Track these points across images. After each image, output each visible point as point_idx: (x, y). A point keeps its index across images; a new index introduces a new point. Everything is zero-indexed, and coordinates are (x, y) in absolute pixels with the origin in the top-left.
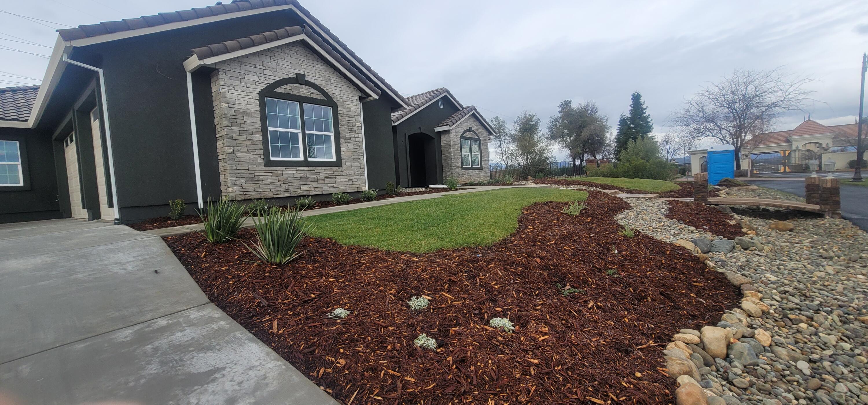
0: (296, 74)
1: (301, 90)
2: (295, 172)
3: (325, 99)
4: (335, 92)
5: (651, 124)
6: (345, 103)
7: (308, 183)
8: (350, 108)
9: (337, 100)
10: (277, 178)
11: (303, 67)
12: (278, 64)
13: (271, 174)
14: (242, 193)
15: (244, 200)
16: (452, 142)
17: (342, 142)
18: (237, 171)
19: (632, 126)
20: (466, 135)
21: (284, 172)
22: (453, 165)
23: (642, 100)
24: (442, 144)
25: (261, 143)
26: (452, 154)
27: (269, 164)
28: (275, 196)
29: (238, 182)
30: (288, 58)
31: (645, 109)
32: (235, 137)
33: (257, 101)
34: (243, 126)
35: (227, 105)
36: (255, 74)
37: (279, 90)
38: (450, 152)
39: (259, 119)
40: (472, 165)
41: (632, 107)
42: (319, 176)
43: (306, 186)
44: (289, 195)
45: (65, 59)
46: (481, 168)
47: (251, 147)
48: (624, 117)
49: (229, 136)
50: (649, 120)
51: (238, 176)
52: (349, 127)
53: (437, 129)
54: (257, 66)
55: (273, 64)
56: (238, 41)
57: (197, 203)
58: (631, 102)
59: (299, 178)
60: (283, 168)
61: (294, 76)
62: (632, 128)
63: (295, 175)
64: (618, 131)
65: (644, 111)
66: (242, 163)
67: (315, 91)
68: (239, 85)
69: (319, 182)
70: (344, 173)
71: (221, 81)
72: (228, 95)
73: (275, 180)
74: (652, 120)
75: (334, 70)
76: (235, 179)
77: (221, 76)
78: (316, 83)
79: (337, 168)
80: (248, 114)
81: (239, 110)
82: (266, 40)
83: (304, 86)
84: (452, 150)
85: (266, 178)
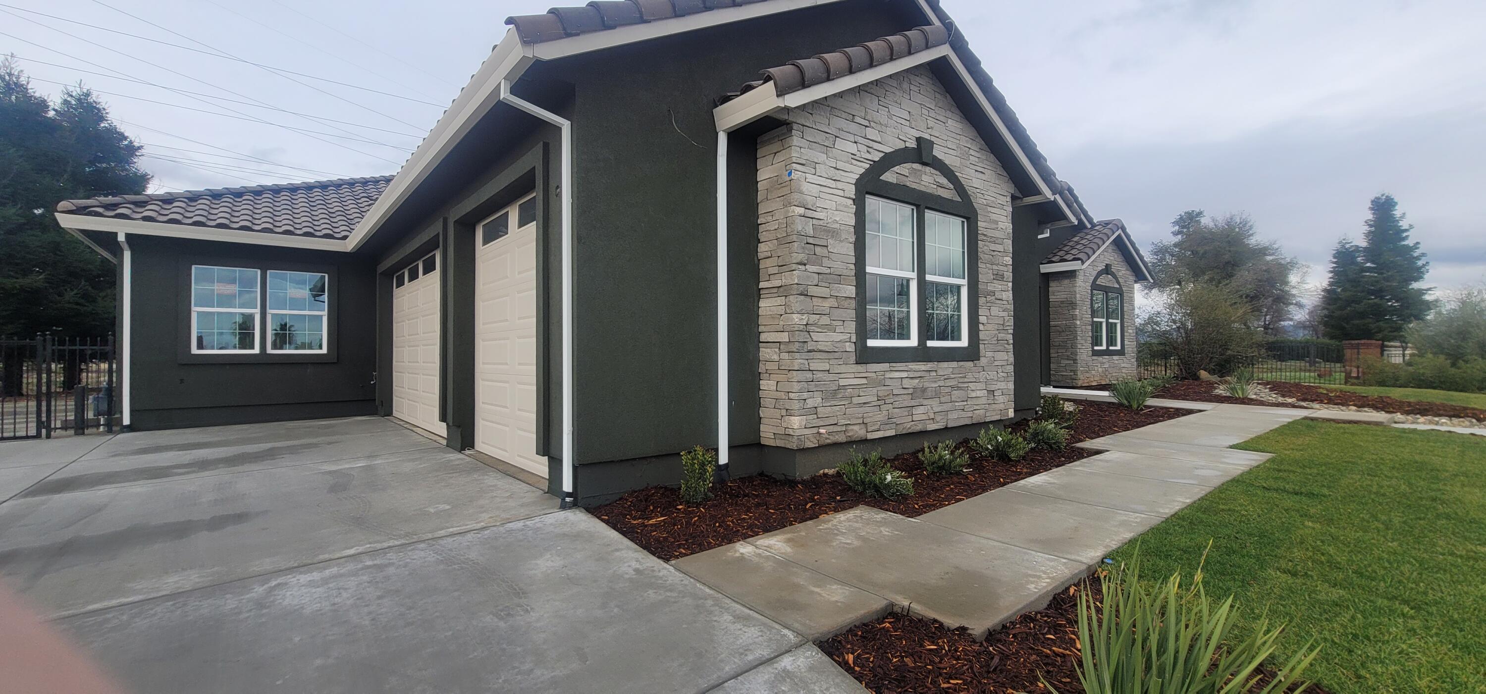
0: (919, 140)
1: (924, 177)
2: (904, 375)
3: (960, 200)
4: (976, 183)
5: (1420, 263)
6: (989, 209)
7: (925, 402)
8: (996, 222)
9: (978, 202)
10: (875, 390)
11: (931, 124)
12: (890, 116)
13: (864, 381)
14: (815, 431)
15: (819, 447)
16: (1078, 296)
17: (982, 301)
18: (809, 375)
19: (1368, 265)
20: (1103, 281)
21: (888, 375)
22: (1079, 346)
23: (1397, 213)
24: (1052, 298)
25: (853, 304)
26: (1078, 322)
27: (865, 356)
28: (870, 436)
29: (810, 403)
30: (906, 103)
31: (1406, 230)
32: (812, 291)
33: (851, 202)
34: (826, 262)
35: (801, 211)
36: (852, 138)
37: (889, 177)
38: (1074, 318)
39: (852, 246)
40: (1108, 346)
41: (1371, 226)
42: (941, 383)
43: (921, 410)
44: (891, 433)
45: (504, 94)
46: (1121, 352)
47: (836, 313)
48: (1347, 246)
49: (801, 288)
50: (1415, 255)
51: (812, 386)
52: (995, 267)
53: (1046, 269)
54: (858, 119)
55: (882, 116)
56: (846, 53)
57: (716, 450)
58: (1370, 216)
59: (910, 391)
60: (885, 366)
61: (912, 144)
62: (1369, 269)
63: (907, 383)
64: (1331, 275)
65: (1405, 235)
66: (818, 355)
67: (944, 181)
68: (825, 164)
69: (943, 399)
70: (982, 376)
71: (795, 154)
72: (805, 187)
73: (870, 396)
74: (1423, 255)
75: (975, 134)
76: (805, 395)
77: (796, 140)
78: (947, 162)
79: (970, 364)
80: (834, 233)
81: (821, 223)
82: (892, 54)
83: (928, 169)
84: (1077, 312)
85: (856, 391)
